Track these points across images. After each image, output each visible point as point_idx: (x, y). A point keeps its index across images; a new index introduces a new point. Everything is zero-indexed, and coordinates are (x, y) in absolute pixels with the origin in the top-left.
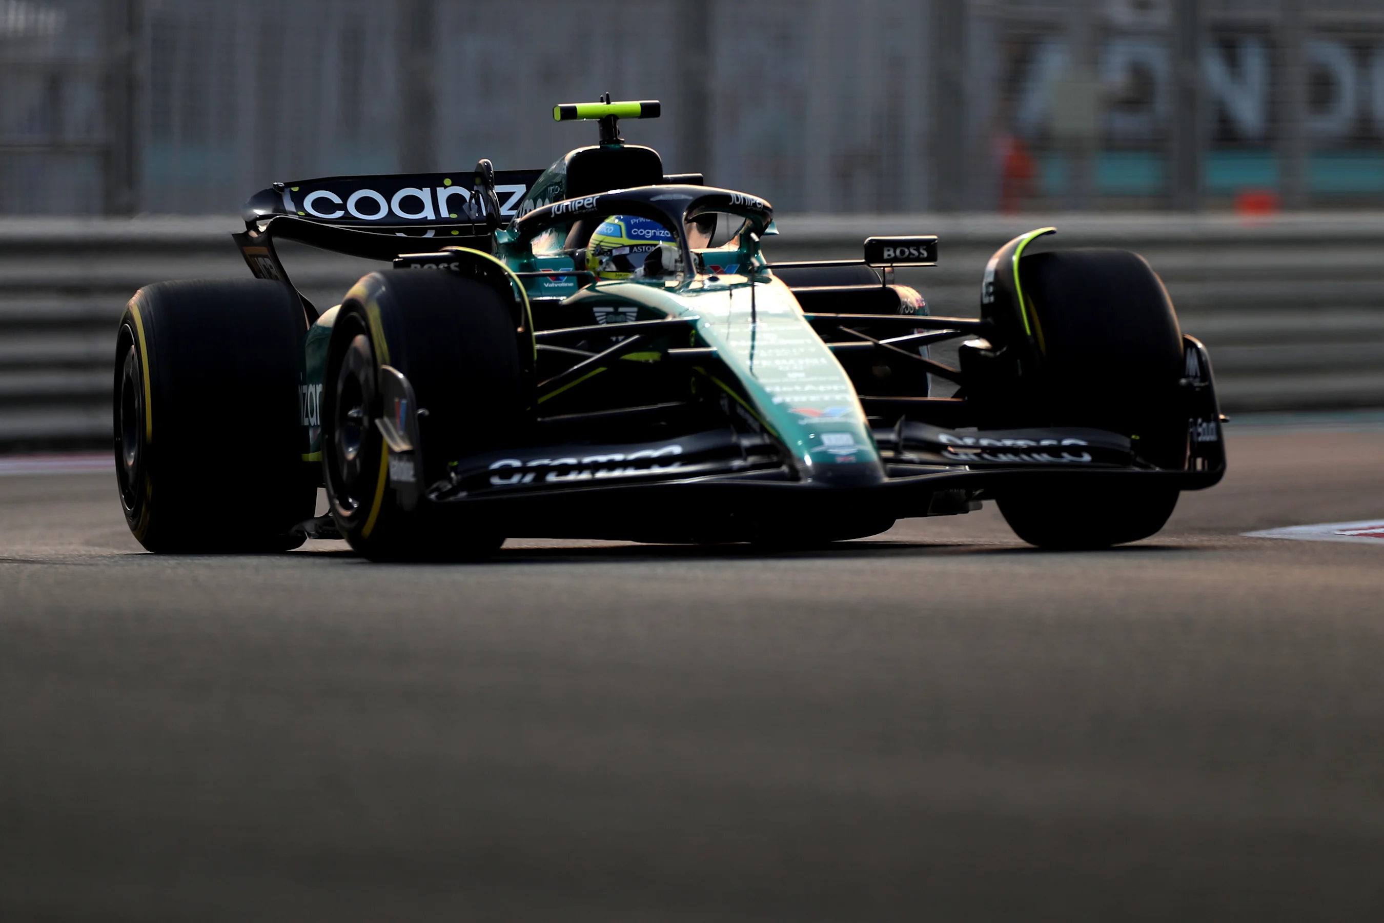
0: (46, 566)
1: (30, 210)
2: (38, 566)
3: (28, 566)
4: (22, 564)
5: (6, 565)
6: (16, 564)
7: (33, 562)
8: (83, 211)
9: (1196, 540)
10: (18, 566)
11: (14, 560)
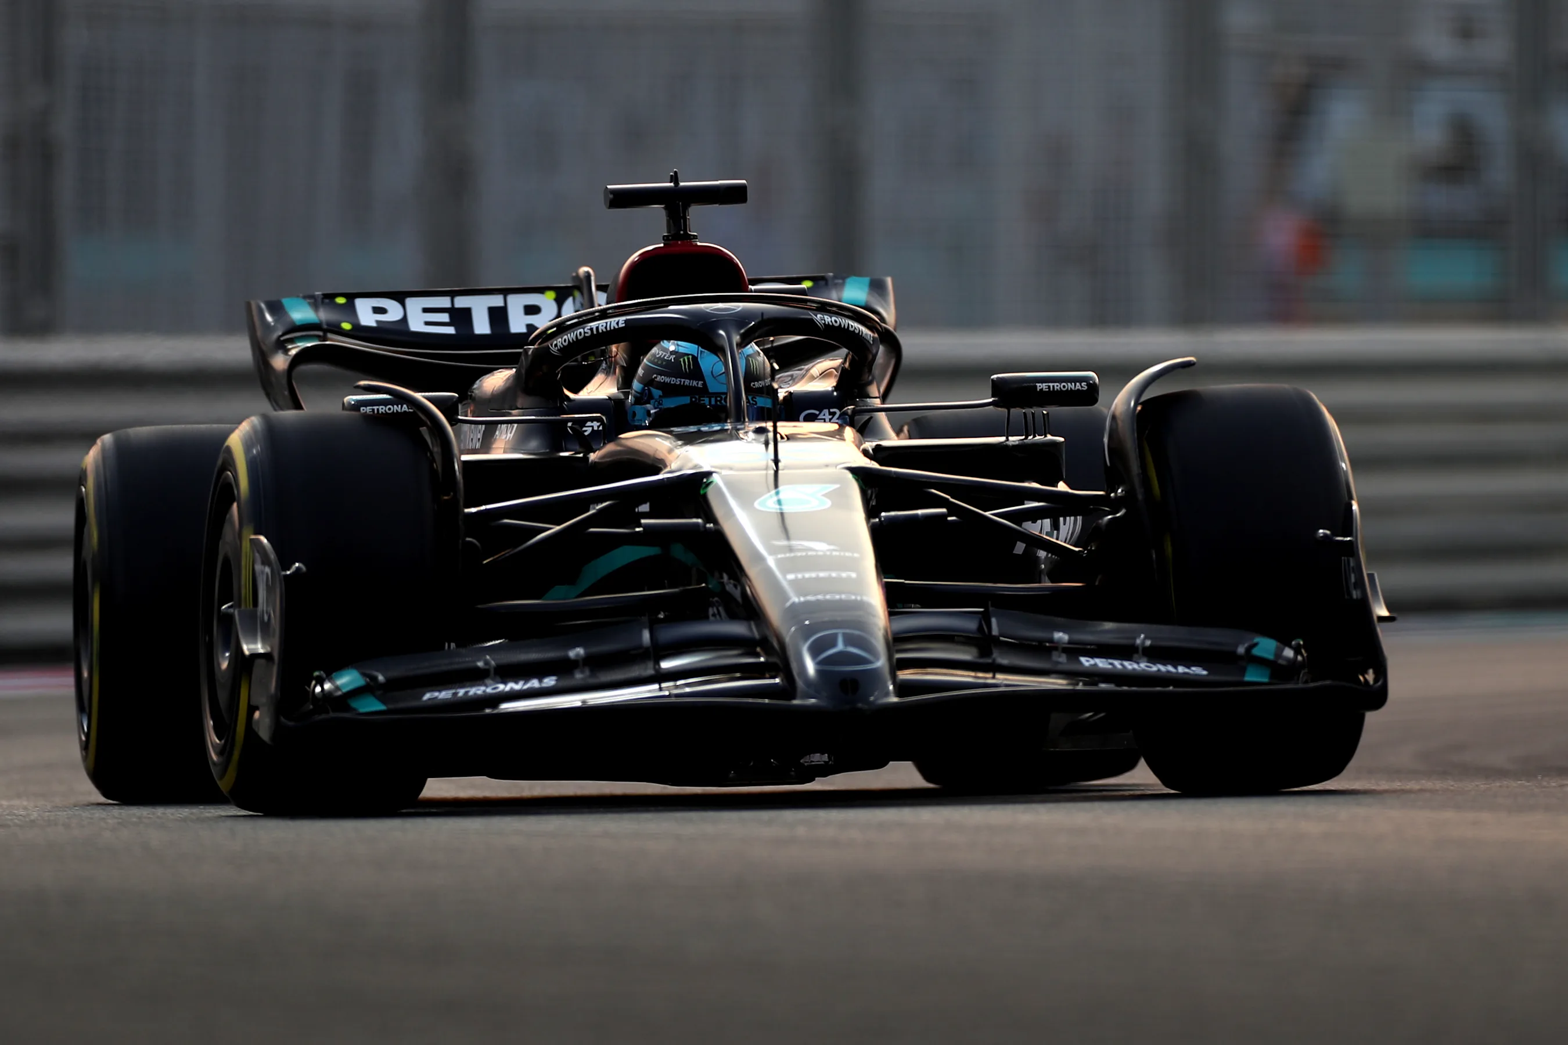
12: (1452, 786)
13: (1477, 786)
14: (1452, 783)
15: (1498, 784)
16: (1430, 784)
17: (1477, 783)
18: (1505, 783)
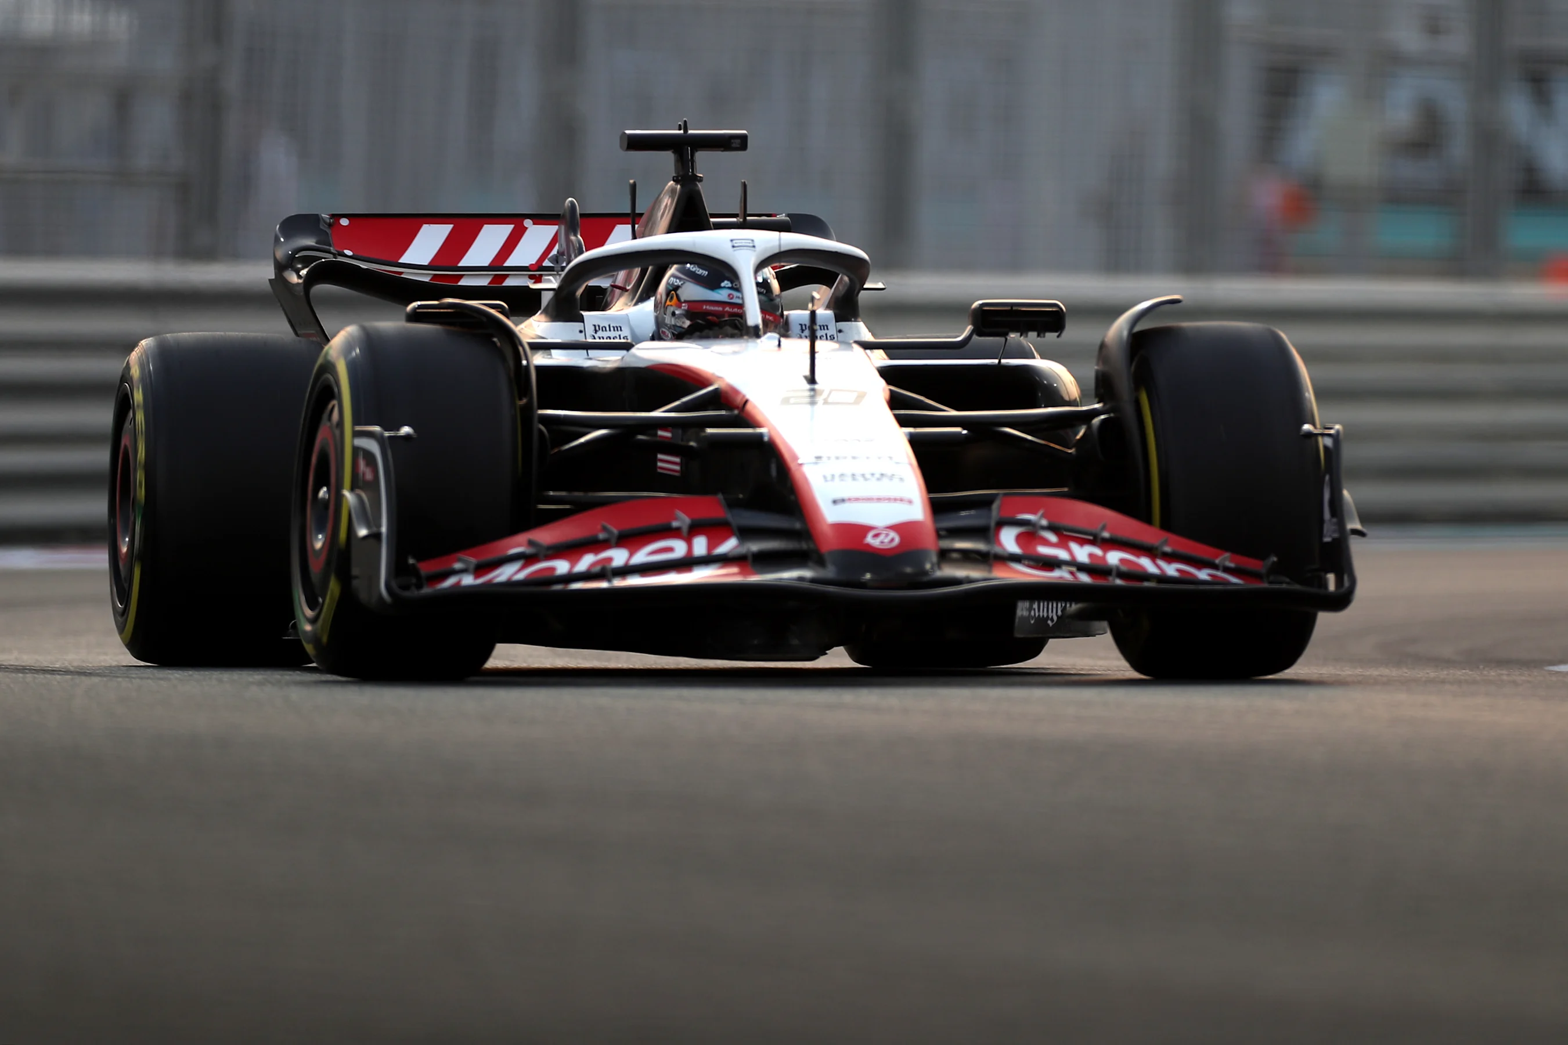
0: (105, 679)
1: (93, 250)
2: (96, 680)
3: (83, 678)
4: (76, 677)
5: (58, 677)
6: (69, 677)
7: (90, 674)
8: (157, 253)
9: (1493, 674)
10: (72, 679)
11: (67, 672)
12: (1406, 673)
13: (1428, 673)
14: (1406, 671)
15: (1445, 672)
16: (1387, 670)
17: (1428, 671)
18: (1451, 671)
